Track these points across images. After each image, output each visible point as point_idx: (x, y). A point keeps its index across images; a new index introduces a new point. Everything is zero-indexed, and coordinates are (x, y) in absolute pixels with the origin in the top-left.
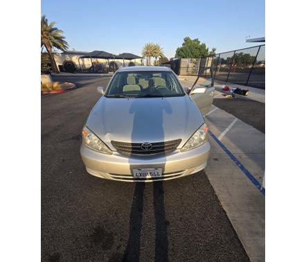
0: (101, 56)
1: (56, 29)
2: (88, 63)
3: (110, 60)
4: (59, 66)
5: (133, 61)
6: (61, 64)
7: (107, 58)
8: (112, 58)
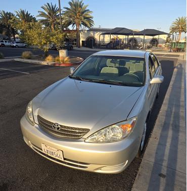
0: (121, 32)
1: (88, 10)
2: (107, 39)
3: (130, 37)
4: (82, 41)
5: (156, 37)
6: (84, 40)
7: (128, 34)
8: (132, 35)
